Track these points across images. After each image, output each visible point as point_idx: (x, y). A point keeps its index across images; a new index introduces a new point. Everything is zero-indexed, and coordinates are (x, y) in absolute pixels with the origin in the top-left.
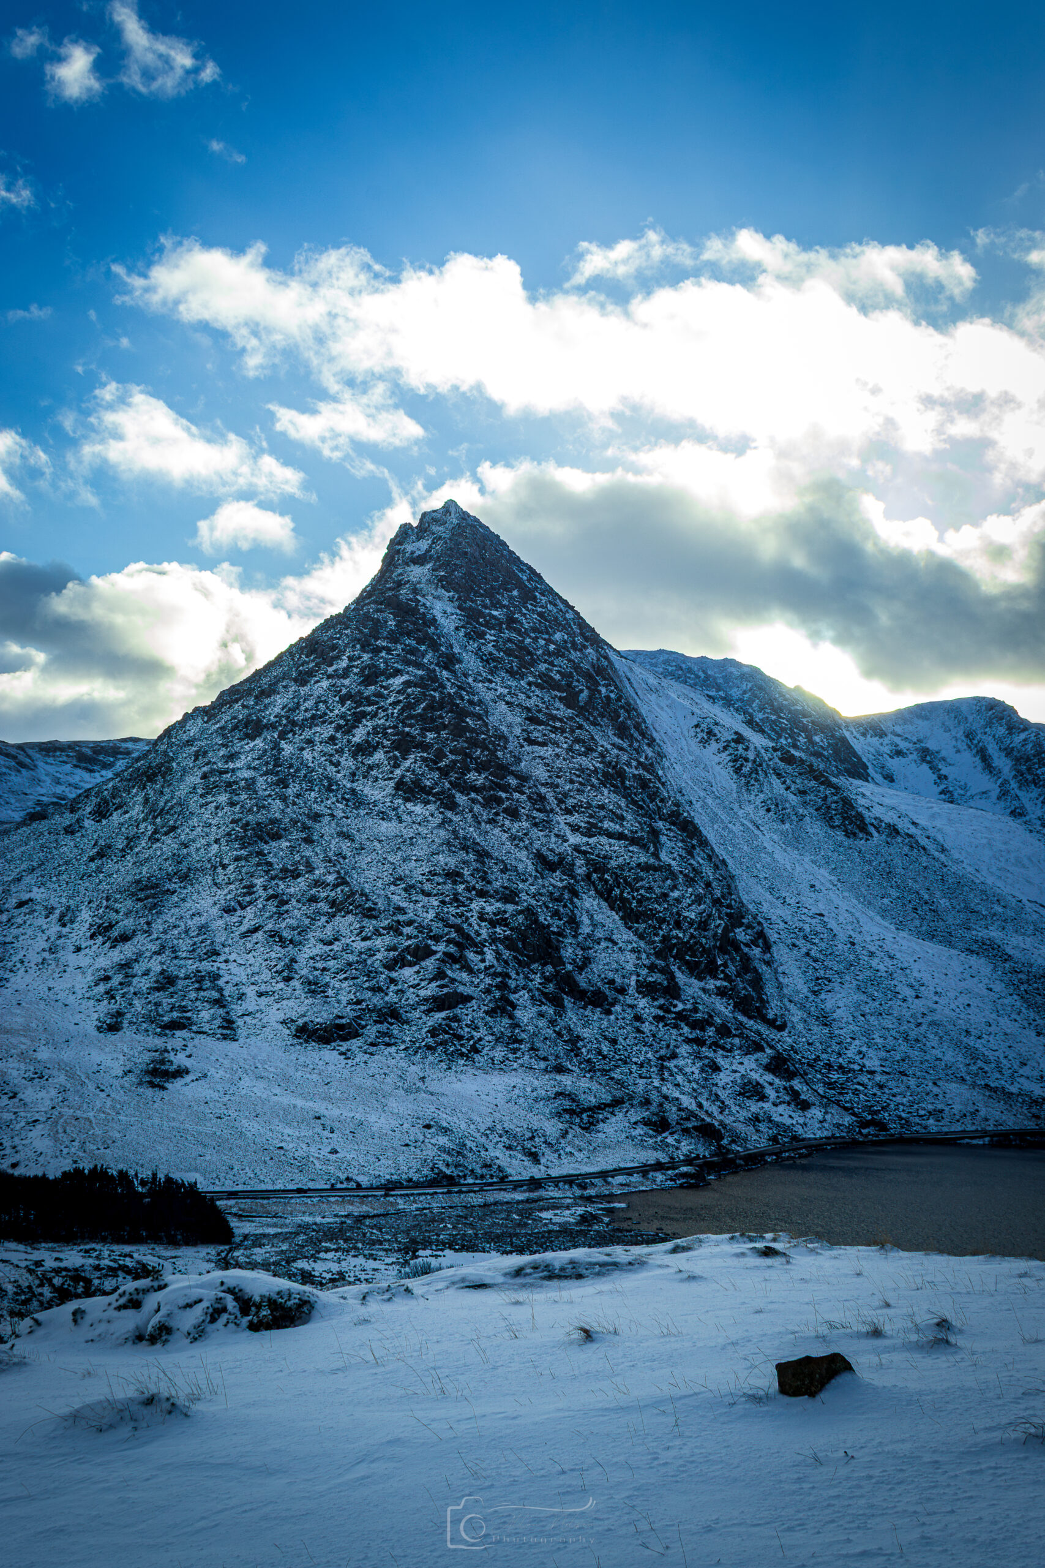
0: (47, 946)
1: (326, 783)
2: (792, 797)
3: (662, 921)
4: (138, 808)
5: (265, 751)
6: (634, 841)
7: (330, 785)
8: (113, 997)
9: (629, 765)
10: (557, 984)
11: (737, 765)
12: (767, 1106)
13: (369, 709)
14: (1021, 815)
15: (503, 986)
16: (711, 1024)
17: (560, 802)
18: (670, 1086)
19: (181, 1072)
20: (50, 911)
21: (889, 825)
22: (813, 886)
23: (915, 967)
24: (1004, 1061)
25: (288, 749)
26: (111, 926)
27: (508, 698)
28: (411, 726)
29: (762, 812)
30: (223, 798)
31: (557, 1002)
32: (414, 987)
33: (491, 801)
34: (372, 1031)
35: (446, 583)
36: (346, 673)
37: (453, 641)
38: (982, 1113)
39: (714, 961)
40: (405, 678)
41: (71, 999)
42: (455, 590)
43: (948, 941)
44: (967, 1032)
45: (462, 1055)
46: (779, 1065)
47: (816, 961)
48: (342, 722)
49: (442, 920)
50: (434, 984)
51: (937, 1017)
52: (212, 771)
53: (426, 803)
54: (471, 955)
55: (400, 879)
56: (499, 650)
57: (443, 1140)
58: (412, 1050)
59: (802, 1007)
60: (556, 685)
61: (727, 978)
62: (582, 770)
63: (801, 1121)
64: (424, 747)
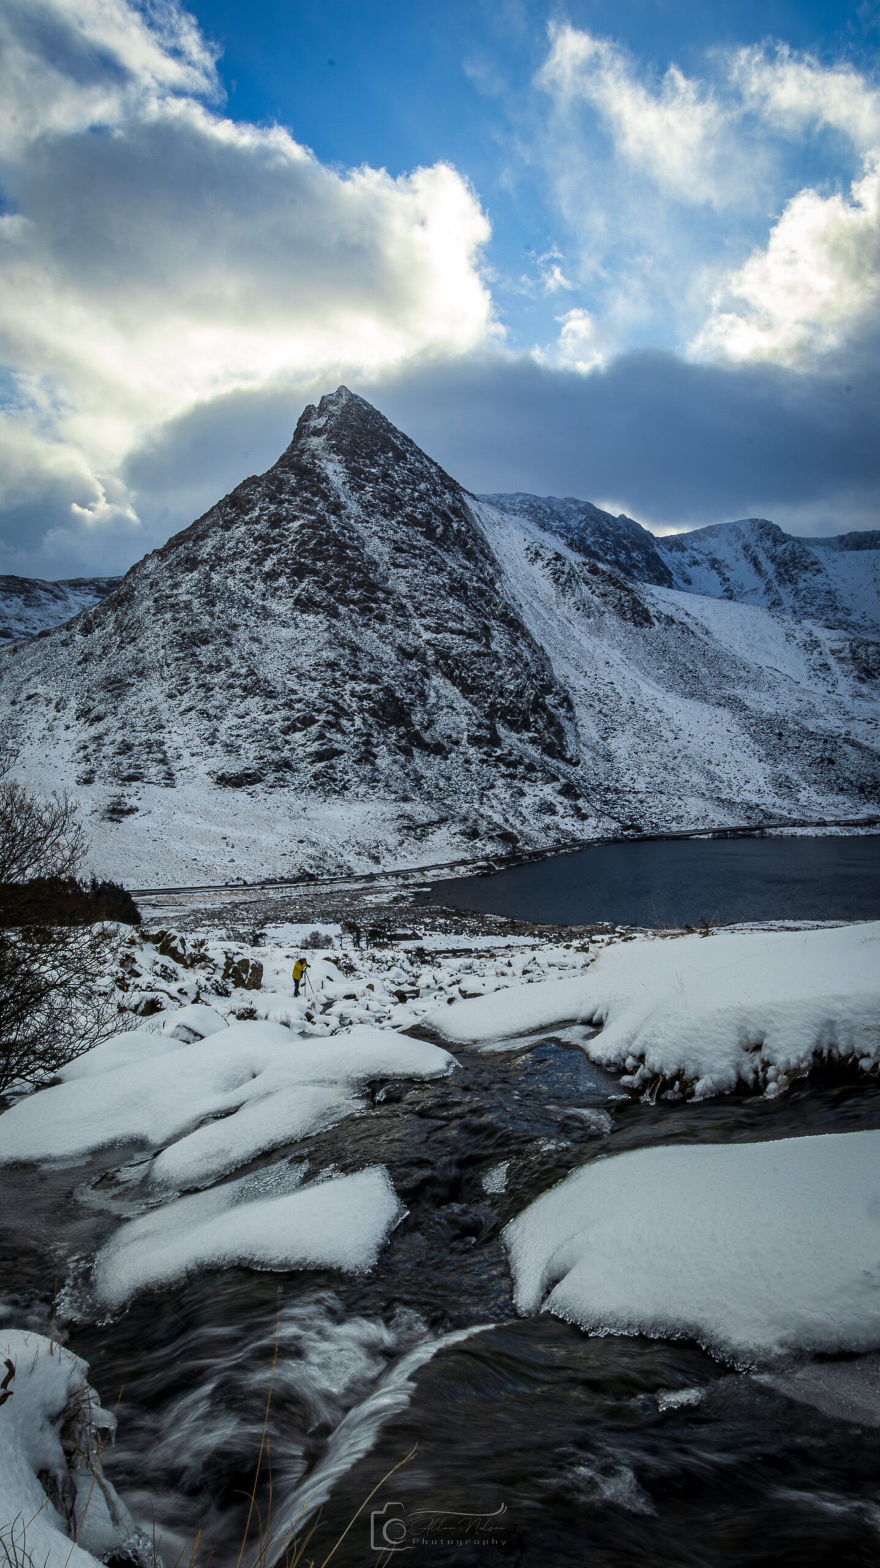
0: (46, 726)
1: (243, 602)
2: (596, 599)
3: (490, 692)
4: (112, 625)
5: (200, 580)
6: (470, 635)
7: (247, 603)
8: (89, 760)
9: (471, 580)
10: (409, 739)
11: (556, 576)
12: (557, 818)
13: (275, 546)
14: (779, 605)
15: (367, 743)
16: (521, 764)
17: (417, 609)
18: (486, 807)
19: (132, 811)
20: (49, 701)
21: (667, 617)
22: (607, 663)
23: (676, 718)
24: (734, 781)
25: (216, 578)
26: (90, 710)
27: (380, 534)
28: (305, 557)
29: (574, 610)
30: (168, 616)
31: (407, 752)
32: (302, 745)
33: (365, 611)
34: (271, 777)
35: (337, 449)
36: (257, 521)
37: (341, 493)
38: (711, 817)
39: (527, 719)
40: (301, 522)
41: (60, 763)
42: (344, 455)
43: (704, 698)
44: (710, 762)
45: (335, 792)
46: (568, 791)
47: (606, 716)
48: (255, 557)
49: (323, 697)
50: (316, 743)
51: (688, 752)
52: (161, 597)
53: (317, 613)
54: (344, 722)
55: (294, 669)
56: (375, 498)
57: (311, 851)
58: (300, 789)
59: (593, 749)
60: (418, 523)
61: (537, 731)
62: (433, 585)
63: (580, 828)
64: (315, 572)
